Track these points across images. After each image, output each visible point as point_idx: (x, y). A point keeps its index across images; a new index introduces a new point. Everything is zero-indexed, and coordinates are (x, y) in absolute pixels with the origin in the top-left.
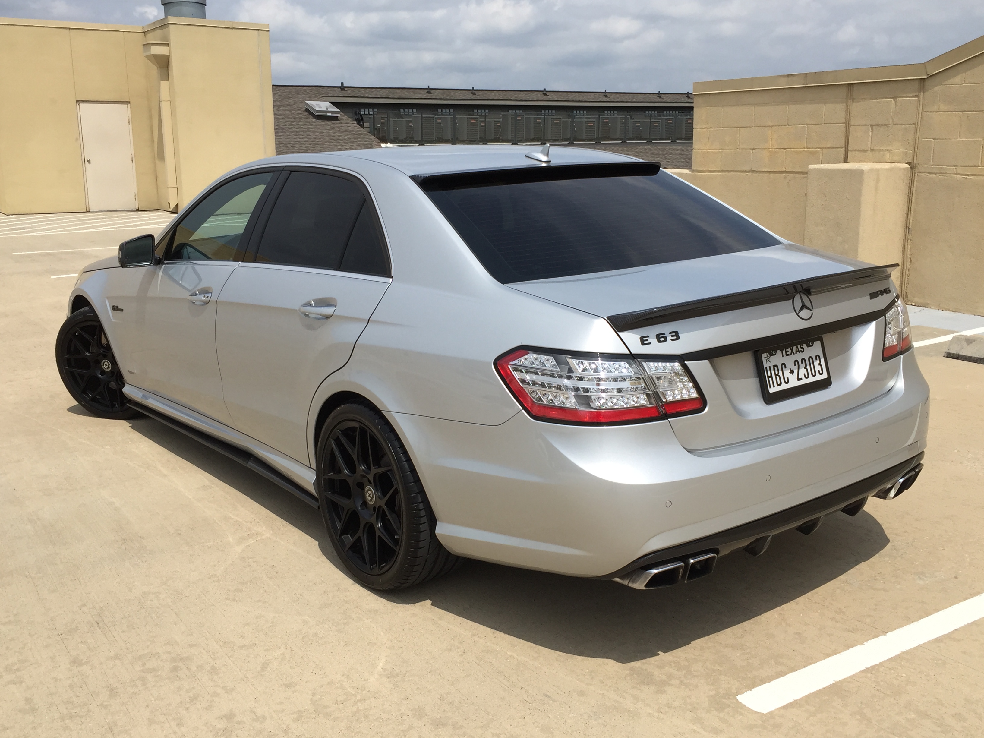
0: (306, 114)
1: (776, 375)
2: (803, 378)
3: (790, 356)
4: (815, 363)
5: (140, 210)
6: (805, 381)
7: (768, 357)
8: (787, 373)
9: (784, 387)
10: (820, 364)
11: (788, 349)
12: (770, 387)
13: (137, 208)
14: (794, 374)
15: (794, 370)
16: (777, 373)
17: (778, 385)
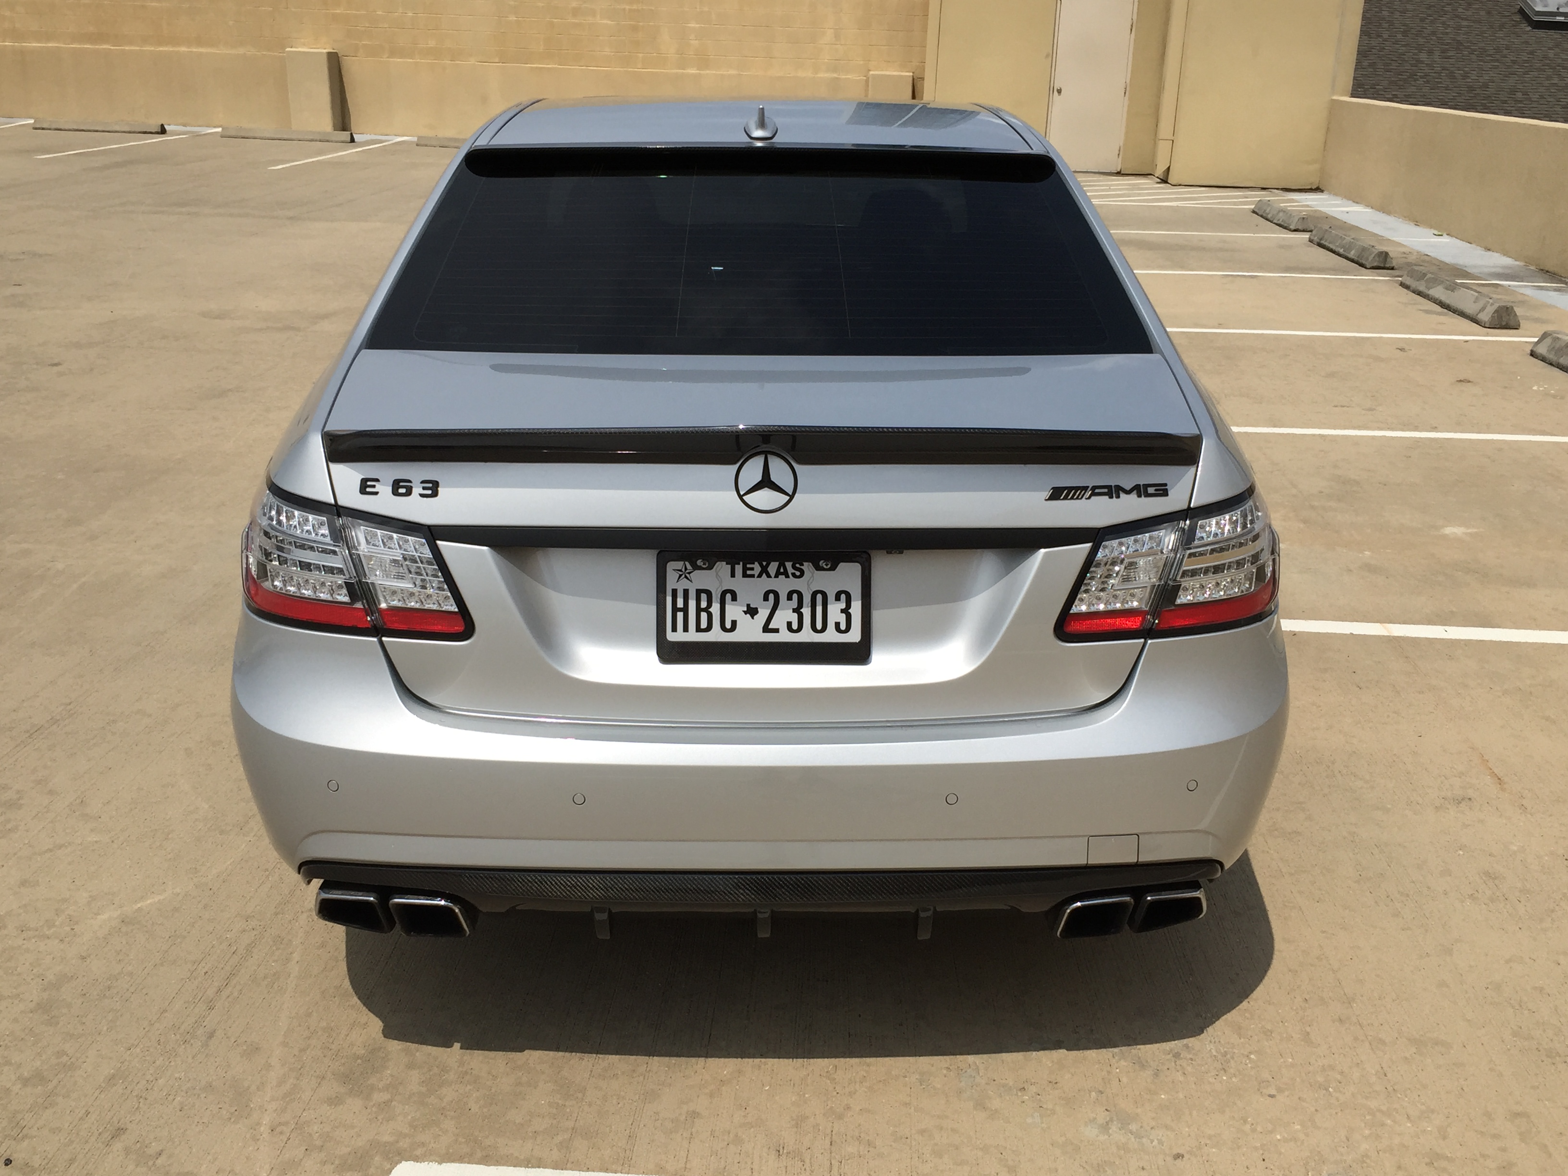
0: (1517, 18)
1: (699, 610)
2: (783, 628)
3: (755, 579)
4: (829, 607)
5: (1122, 172)
6: (785, 636)
7: (686, 569)
8: (734, 611)
9: (716, 635)
10: (846, 611)
11: (754, 564)
12: (674, 629)
13: (1119, 170)
14: (755, 617)
15: (759, 610)
16: (704, 605)
17: (699, 629)
